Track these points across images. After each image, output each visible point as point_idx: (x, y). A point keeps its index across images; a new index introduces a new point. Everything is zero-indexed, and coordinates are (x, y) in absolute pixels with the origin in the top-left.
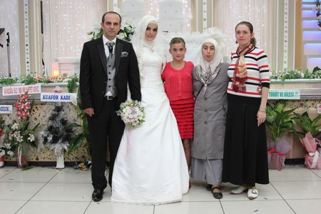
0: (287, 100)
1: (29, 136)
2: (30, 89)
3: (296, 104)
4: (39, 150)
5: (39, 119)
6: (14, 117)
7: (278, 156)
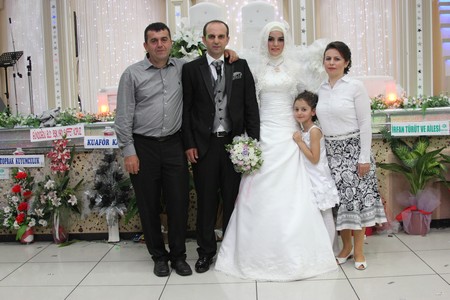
0: (430, 137)
1: (69, 198)
2: (69, 130)
3: (443, 142)
4: (83, 217)
5: (82, 173)
6: (47, 171)
7: (421, 216)
